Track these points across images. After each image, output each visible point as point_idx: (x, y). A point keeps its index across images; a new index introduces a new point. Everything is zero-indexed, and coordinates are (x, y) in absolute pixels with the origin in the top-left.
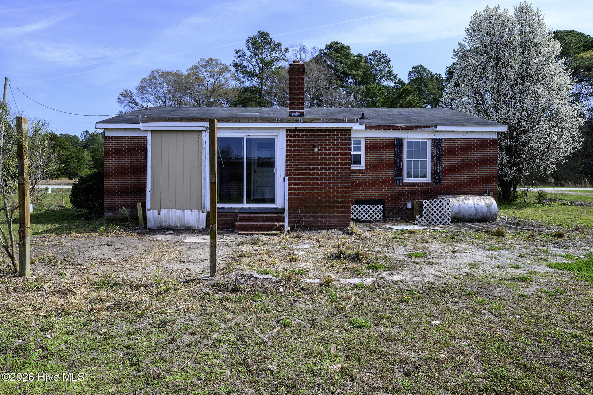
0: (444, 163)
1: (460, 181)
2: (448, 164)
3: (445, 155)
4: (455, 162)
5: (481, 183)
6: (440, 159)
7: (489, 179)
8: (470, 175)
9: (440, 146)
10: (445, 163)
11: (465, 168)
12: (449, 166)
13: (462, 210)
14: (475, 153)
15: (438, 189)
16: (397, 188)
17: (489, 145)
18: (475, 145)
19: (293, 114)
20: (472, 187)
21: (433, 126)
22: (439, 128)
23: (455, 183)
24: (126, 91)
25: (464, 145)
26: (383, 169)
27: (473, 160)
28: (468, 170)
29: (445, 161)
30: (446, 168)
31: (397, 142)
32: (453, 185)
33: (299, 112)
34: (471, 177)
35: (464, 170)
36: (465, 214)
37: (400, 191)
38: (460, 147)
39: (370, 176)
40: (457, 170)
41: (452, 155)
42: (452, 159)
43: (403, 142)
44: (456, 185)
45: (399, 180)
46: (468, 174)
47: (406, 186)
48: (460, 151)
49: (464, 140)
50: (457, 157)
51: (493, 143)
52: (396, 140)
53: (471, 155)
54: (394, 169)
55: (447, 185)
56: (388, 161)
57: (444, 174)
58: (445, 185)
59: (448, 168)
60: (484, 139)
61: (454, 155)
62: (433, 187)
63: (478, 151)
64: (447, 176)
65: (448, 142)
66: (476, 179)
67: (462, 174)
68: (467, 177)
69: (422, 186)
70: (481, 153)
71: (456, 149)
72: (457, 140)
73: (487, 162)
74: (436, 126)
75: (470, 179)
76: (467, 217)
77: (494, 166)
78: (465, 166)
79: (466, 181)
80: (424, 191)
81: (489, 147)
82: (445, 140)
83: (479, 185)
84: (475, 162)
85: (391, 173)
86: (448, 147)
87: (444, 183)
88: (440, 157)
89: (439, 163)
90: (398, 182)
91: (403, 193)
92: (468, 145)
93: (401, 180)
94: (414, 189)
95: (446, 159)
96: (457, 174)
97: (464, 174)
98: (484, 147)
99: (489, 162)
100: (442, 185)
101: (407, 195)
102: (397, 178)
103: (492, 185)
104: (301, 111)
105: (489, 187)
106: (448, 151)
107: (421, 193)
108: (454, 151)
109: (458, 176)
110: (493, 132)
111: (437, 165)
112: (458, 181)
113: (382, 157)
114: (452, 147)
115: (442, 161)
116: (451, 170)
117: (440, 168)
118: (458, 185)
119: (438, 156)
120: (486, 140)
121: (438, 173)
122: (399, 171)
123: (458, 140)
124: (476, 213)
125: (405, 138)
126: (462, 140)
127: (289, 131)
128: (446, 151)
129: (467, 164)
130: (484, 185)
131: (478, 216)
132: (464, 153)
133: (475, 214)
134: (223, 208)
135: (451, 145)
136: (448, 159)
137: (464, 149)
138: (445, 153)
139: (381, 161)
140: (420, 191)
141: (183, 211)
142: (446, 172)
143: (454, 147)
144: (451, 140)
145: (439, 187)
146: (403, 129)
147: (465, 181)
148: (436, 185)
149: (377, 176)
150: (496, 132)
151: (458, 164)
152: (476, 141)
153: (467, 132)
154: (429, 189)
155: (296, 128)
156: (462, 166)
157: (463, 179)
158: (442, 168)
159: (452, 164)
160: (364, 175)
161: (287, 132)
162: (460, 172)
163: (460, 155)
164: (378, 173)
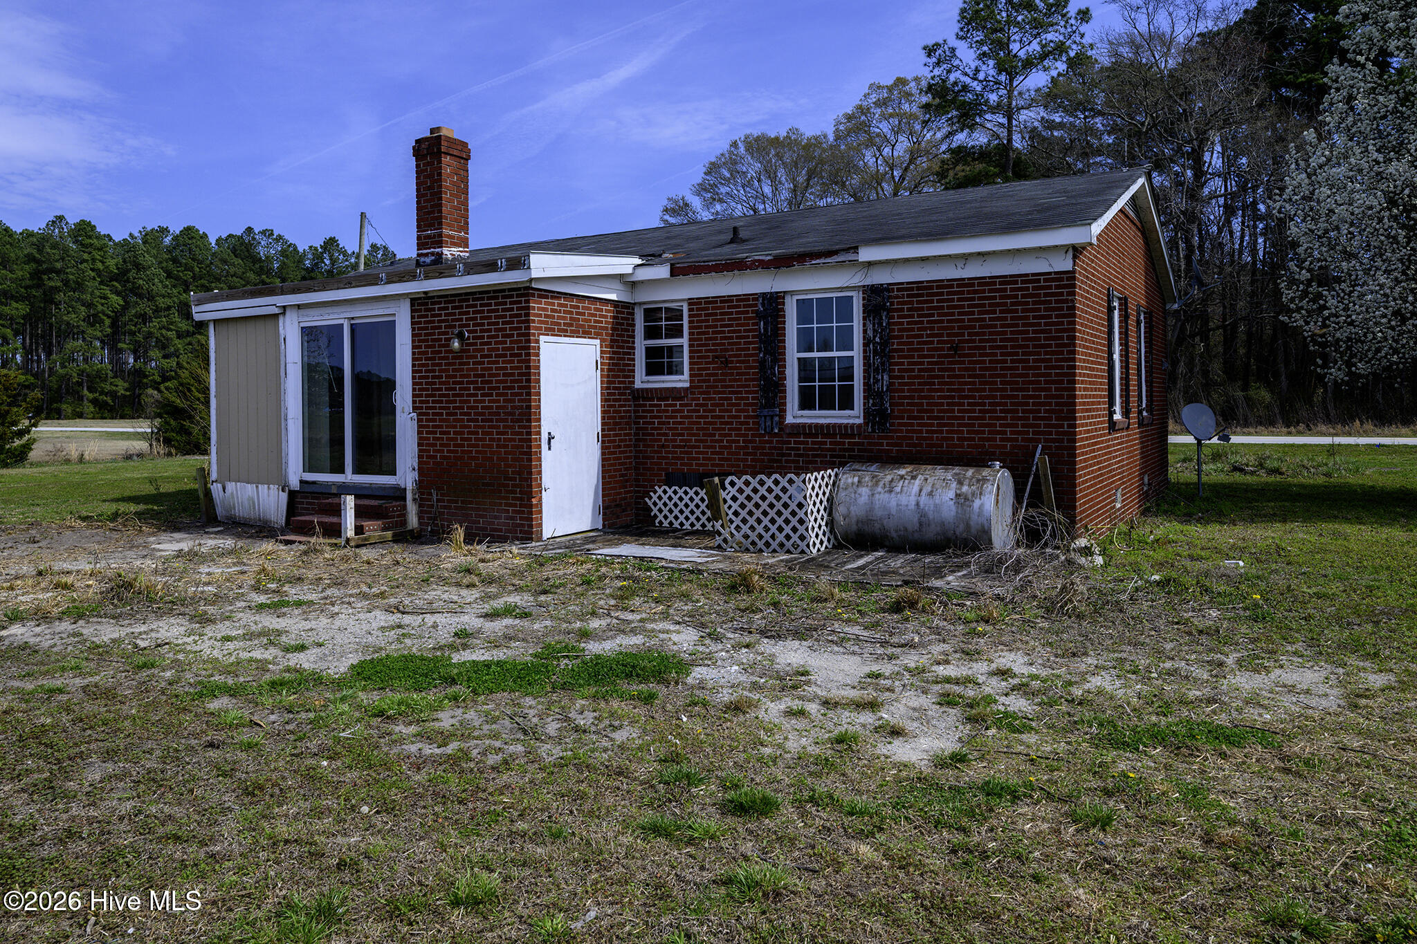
0: (898, 363)
1: (949, 418)
2: (909, 364)
3: (902, 337)
4: (933, 356)
5: (1017, 425)
6: (883, 351)
7: (1046, 411)
8: (980, 397)
9: (883, 307)
10: (903, 364)
11: (963, 376)
12: (913, 370)
13: (879, 513)
14: (996, 326)
15: (882, 444)
16: (767, 442)
17: (1046, 295)
18: (995, 298)
19: (422, 259)
20: (988, 439)
21: (847, 250)
22: (866, 254)
23: (932, 425)
24: (676, 202)
25: (959, 300)
26: (732, 386)
27: (991, 347)
28: (974, 384)
29: (899, 357)
30: (903, 378)
31: (763, 305)
32: (927, 432)
33: (433, 254)
34: (984, 404)
35: (960, 383)
36: (890, 525)
37: (775, 448)
38: (948, 307)
39: (701, 405)
40: (939, 384)
41: (922, 336)
42: (923, 349)
43: (783, 304)
44: (936, 432)
45: (772, 417)
46: (974, 397)
47: (790, 435)
48: (948, 321)
49: (958, 286)
50: (939, 342)
51: (1057, 287)
52: (761, 299)
53: (984, 334)
54: (759, 386)
55: (907, 431)
56: (743, 362)
57: (899, 398)
58: (901, 431)
59: (909, 378)
60: (1027, 275)
61: (928, 336)
62: (865, 437)
63: (1006, 319)
64: (908, 404)
65: (908, 296)
66: (1001, 411)
67: (953, 397)
68: (969, 404)
69: (834, 435)
70: (1017, 325)
71: (933, 315)
72: (938, 287)
73: (1039, 354)
74: (855, 249)
75: (980, 411)
76: (894, 535)
77: (1062, 367)
78: (966, 369)
79: (969, 418)
80: (840, 450)
81: (1044, 302)
82: (899, 290)
83: (1012, 433)
84: (996, 355)
85: (753, 398)
86: (909, 310)
87: (900, 424)
88: (885, 343)
89: (883, 364)
90: (769, 423)
91: (783, 455)
92: (973, 299)
93: (777, 419)
94: (813, 443)
95: (902, 350)
96: (939, 397)
97: (960, 397)
98: (1027, 303)
99: (1046, 353)
100: (891, 431)
101: (793, 461)
102: (765, 412)
103: (1057, 433)
104: (437, 250)
105: (1046, 440)
106: (908, 323)
107: (832, 456)
108: (928, 322)
109: (942, 404)
110: (1055, 248)
111: (876, 370)
112: (942, 418)
113: (726, 350)
114: (922, 309)
115: (893, 357)
116: (920, 384)
117: (886, 377)
118: (942, 432)
119: (877, 340)
120: (1034, 278)
121: (880, 395)
122: (773, 390)
123: (940, 284)
124: (921, 524)
125: (792, 293)
126: (952, 286)
127: (419, 303)
128: (902, 323)
129: (970, 362)
130: (1028, 433)
131: (930, 533)
132: (959, 328)
133: (917, 527)
134: (314, 483)
135: (918, 302)
136: (909, 350)
137: (960, 314)
138: (899, 330)
139: (727, 362)
140: (829, 450)
141: (257, 487)
142: (903, 391)
143: (929, 308)
144: (918, 288)
145: (882, 437)
146: (765, 265)
147: (963, 418)
148: (873, 431)
149: (718, 405)
150: (1066, 248)
151: (943, 363)
152: (1001, 283)
153: (966, 258)
154: (855, 444)
155: (425, 293)
156: (954, 369)
157: (959, 411)
158: (890, 377)
159: (922, 363)
160: (686, 405)
161: (412, 305)
162: (949, 390)
163: (948, 335)
164: (720, 399)
